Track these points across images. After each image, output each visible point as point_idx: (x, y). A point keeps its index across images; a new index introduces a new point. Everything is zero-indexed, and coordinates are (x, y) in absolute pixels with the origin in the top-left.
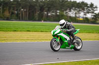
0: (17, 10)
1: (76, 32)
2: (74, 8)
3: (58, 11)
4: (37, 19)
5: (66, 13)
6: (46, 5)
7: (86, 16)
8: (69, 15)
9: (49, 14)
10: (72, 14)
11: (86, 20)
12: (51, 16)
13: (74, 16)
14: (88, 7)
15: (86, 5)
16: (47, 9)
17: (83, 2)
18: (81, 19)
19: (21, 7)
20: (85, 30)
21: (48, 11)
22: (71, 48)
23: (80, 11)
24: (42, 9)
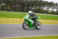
0: (14, 6)
1: (38, 19)
2: (46, 5)
3: (38, 7)
4: (26, 11)
5: (42, 8)
6: (31, 3)
7: (53, 10)
8: (44, 9)
9: (32, 9)
10: (45, 9)
11: (53, 13)
12: (34, 10)
13: (46, 10)
14: (54, 5)
15: (53, 4)
16: (31, 5)
17: (51, 2)
18: (50, 12)
19: (17, 4)
20: (52, 18)
21: (32, 7)
22: (34, 28)
23: (50, 7)
24: (28, 5)
